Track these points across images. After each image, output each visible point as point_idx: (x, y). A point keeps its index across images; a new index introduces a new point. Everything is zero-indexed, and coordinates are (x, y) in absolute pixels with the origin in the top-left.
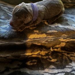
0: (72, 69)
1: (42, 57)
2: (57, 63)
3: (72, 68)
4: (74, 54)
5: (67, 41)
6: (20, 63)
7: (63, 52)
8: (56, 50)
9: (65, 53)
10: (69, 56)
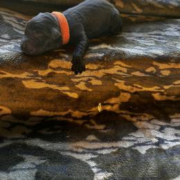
0: (136, 143)
1: (75, 121)
2: (105, 131)
3: (135, 141)
4: (145, 116)
5: (135, 90)
6: (28, 131)
7: (122, 114)
8: (108, 108)
9: (126, 114)
10: (134, 119)
